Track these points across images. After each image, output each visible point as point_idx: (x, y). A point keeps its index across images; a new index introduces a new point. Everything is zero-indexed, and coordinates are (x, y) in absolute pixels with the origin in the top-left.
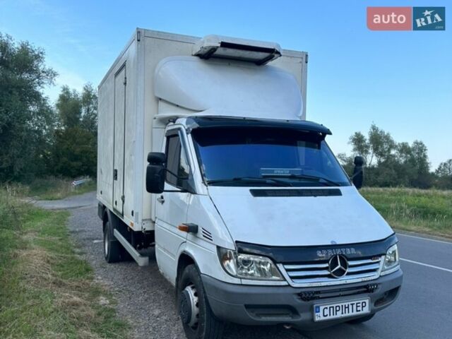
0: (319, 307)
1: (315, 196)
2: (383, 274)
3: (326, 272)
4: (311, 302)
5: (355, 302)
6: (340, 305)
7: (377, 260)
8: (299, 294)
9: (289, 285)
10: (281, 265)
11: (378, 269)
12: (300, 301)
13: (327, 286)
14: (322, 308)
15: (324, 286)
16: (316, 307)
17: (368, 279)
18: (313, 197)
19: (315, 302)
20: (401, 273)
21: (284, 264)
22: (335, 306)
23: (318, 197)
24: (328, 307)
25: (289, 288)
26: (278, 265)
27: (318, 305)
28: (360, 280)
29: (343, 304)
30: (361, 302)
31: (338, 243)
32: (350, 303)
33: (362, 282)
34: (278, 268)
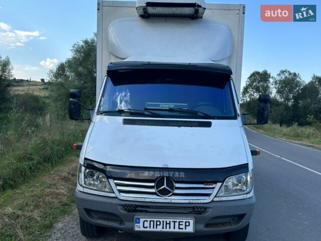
0: (139, 219)
1: (179, 126)
2: (216, 199)
3: (153, 190)
4: (133, 213)
5: (178, 221)
6: (161, 220)
7: (211, 186)
8: (123, 206)
9: (117, 197)
10: (112, 180)
11: (211, 194)
12: (123, 212)
13: (151, 202)
14: (142, 220)
15: (148, 202)
16: (136, 218)
17: (197, 201)
18: (177, 128)
19: (136, 214)
20: (254, 200)
21: (115, 179)
22: (155, 220)
23: (181, 127)
24: (149, 220)
25: (117, 199)
26: (109, 180)
27: (139, 217)
28: (187, 201)
29: (165, 220)
30: (184, 221)
31: (169, 167)
32: (171, 220)
33: (189, 203)
34: (109, 182)
